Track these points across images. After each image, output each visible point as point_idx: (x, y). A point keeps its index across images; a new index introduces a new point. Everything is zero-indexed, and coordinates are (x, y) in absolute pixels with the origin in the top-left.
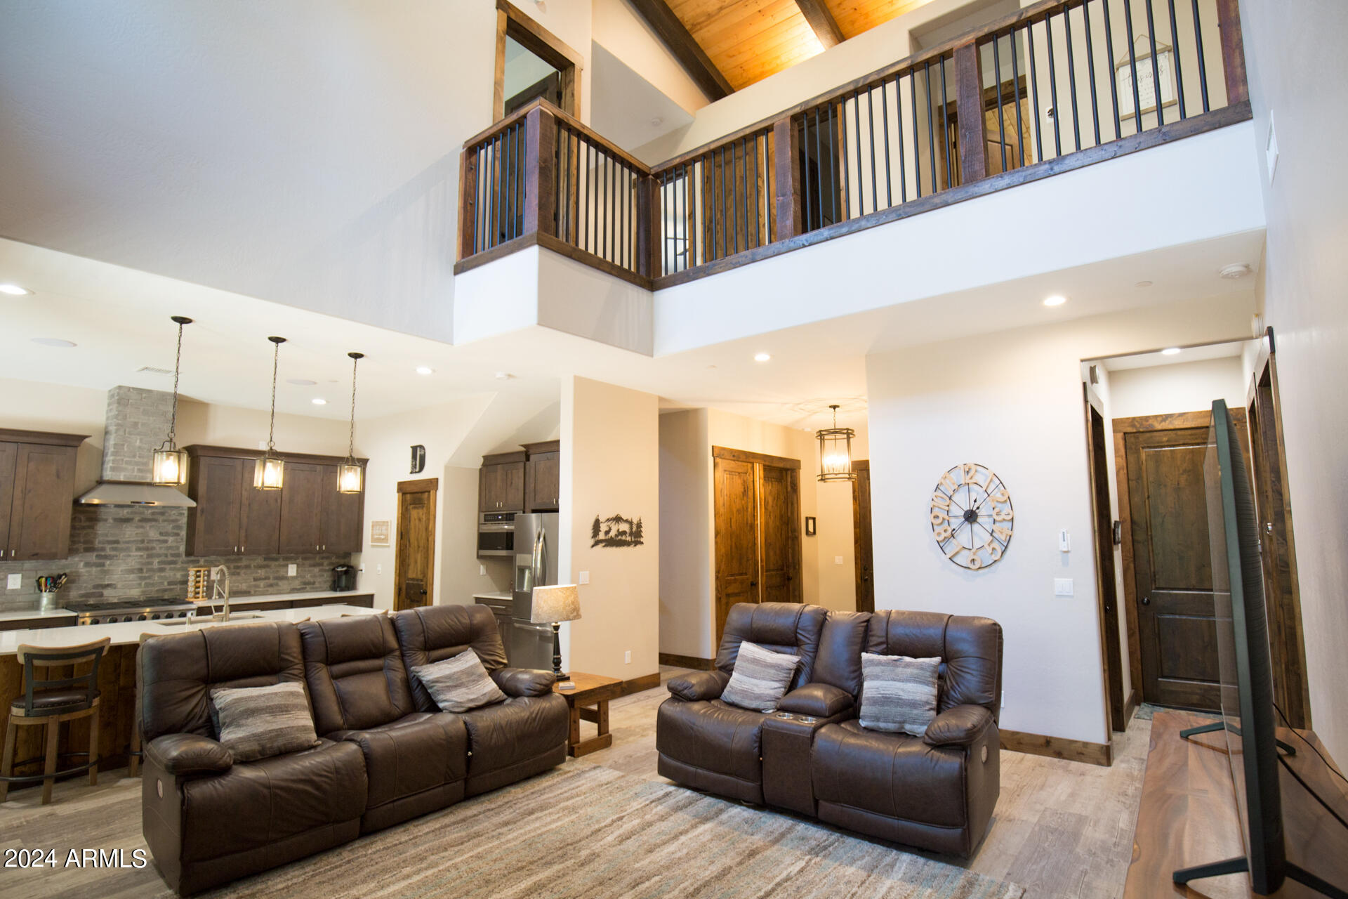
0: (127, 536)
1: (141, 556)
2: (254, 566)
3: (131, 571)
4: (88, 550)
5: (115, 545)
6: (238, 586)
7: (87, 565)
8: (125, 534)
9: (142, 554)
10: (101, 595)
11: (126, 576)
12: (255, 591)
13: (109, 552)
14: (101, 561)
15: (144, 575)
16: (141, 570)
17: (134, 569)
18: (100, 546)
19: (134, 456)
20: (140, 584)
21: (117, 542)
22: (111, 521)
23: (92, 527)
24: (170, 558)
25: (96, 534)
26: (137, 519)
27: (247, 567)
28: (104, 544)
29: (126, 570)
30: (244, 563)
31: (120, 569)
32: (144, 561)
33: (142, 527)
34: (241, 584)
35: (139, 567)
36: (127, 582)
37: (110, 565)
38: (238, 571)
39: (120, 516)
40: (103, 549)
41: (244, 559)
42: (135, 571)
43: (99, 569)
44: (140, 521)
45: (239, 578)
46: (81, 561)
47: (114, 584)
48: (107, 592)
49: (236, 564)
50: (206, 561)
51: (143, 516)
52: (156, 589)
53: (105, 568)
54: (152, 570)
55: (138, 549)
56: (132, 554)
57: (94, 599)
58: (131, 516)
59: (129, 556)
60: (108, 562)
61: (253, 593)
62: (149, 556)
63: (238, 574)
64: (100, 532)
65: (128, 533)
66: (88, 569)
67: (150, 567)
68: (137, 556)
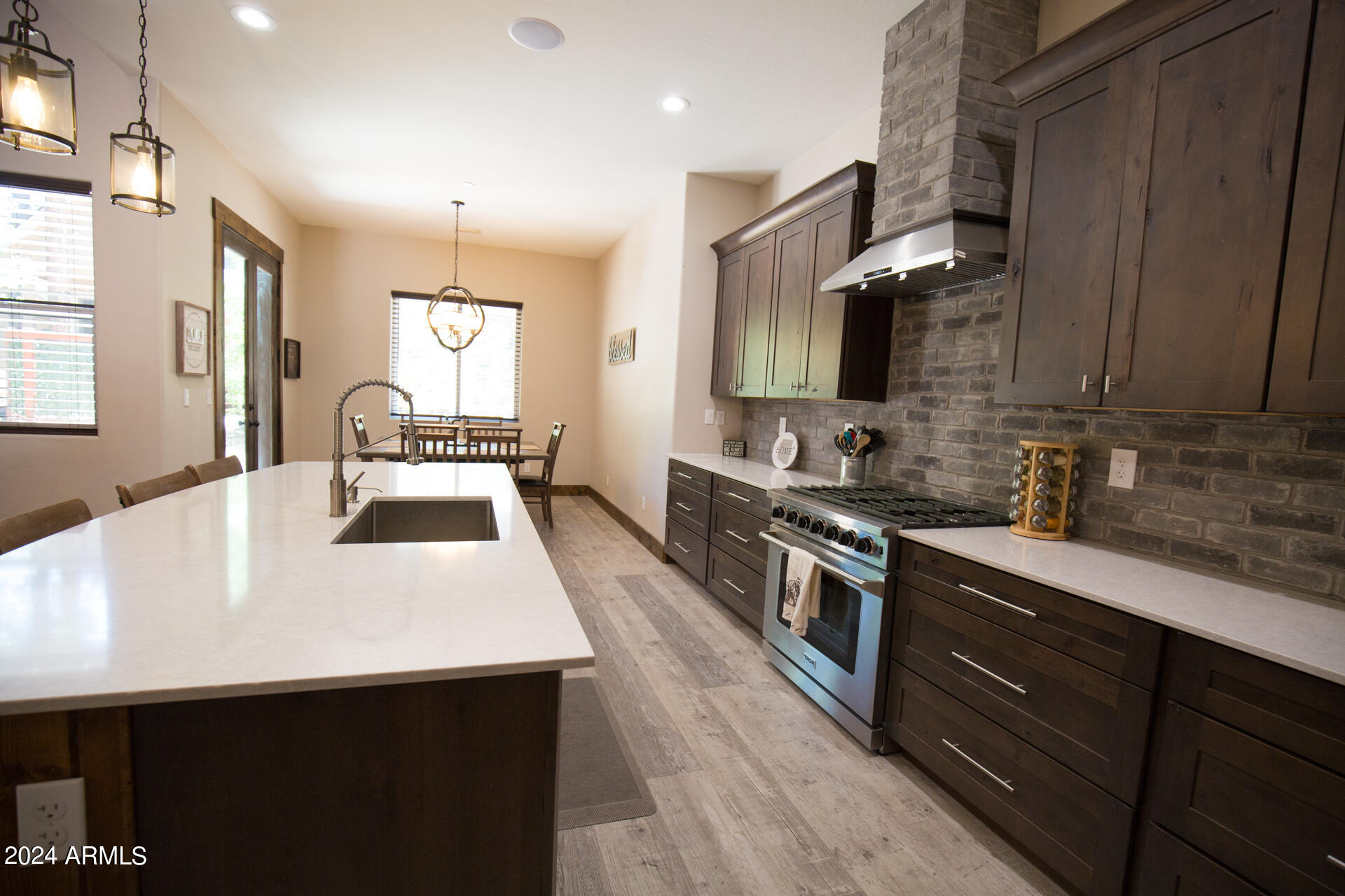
0: (960, 358)
1: (978, 402)
2: (1260, 462)
3: (959, 436)
4: (914, 387)
5: (944, 379)
6: (1191, 527)
7: (911, 416)
8: (956, 353)
9: (979, 398)
10: (922, 479)
11: (955, 445)
12: (1256, 563)
13: (938, 394)
14: (926, 410)
15: (979, 448)
16: (975, 434)
17: (966, 432)
18: (928, 378)
19: (899, 174)
20: (972, 468)
21: (945, 372)
22: (941, 327)
23: (918, 343)
24: (1026, 413)
25: (922, 355)
26: (976, 315)
27: (1234, 462)
28: (931, 375)
29: (954, 432)
30: (1223, 443)
31: (948, 427)
32: (980, 415)
33: (981, 335)
34: (1205, 522)
35: (971, 426)
36: (955, 459)
37: (936, 419)
38: (1197, 471)
39: (952, 315)
40: (928, 386)
41: (1222, 429)
42: (967, 437)
43: (923, 425)
44: (979, 321)
45: (1199, 498)
46: (904, 408)
47: (939, 460)
48: (931, 475)
49: (1191, 447)
50: (1100, 426)
51: (986, 310)
52: (998, 485)
53: (930, 426)
54: (989, 437)
55: (975, 387)
56: (965, 397)
57: (915, 483)
58: (964, 313)
59: (960, 402)
60: (934, 413)
61: (1246, 565)
62: (990, 404)
63: (1199, 483)
64: (927, 352)
65: (962, 350)
66: (912, 424)
67: (988, 429)
68: (970, 402)
